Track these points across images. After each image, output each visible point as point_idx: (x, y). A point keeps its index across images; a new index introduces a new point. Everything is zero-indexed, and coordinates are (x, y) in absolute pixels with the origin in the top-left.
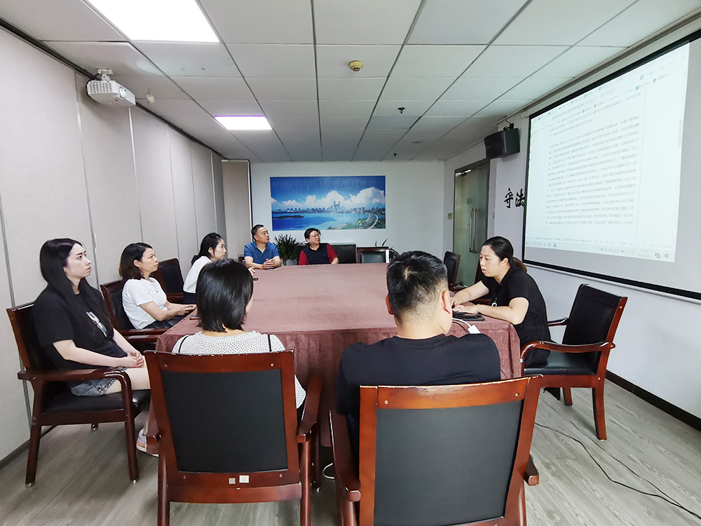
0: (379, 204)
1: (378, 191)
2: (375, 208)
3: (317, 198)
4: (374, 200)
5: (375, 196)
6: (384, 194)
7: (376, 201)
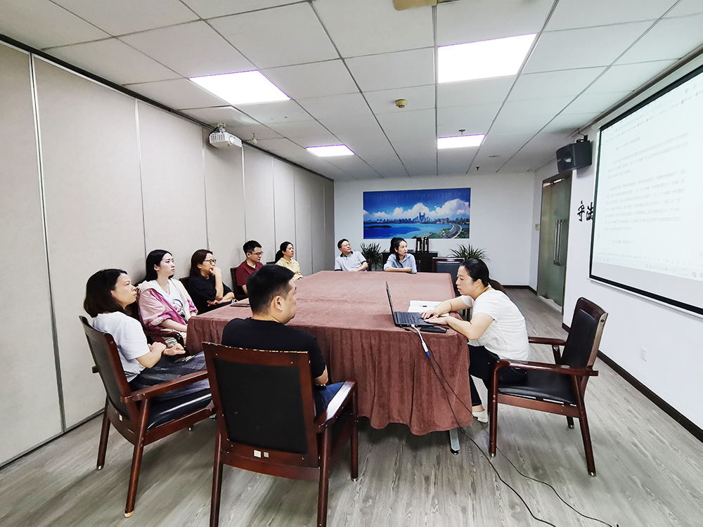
0: (464, 215)
1: (462, 202)
2: (459, 218)
3: (404, 210)
4: (459, 211)
5: (459, 207)
6: (469, 205)
7: (460, 212)
